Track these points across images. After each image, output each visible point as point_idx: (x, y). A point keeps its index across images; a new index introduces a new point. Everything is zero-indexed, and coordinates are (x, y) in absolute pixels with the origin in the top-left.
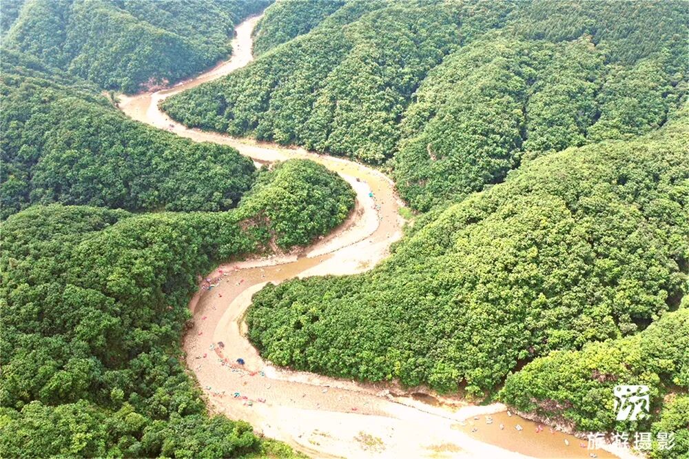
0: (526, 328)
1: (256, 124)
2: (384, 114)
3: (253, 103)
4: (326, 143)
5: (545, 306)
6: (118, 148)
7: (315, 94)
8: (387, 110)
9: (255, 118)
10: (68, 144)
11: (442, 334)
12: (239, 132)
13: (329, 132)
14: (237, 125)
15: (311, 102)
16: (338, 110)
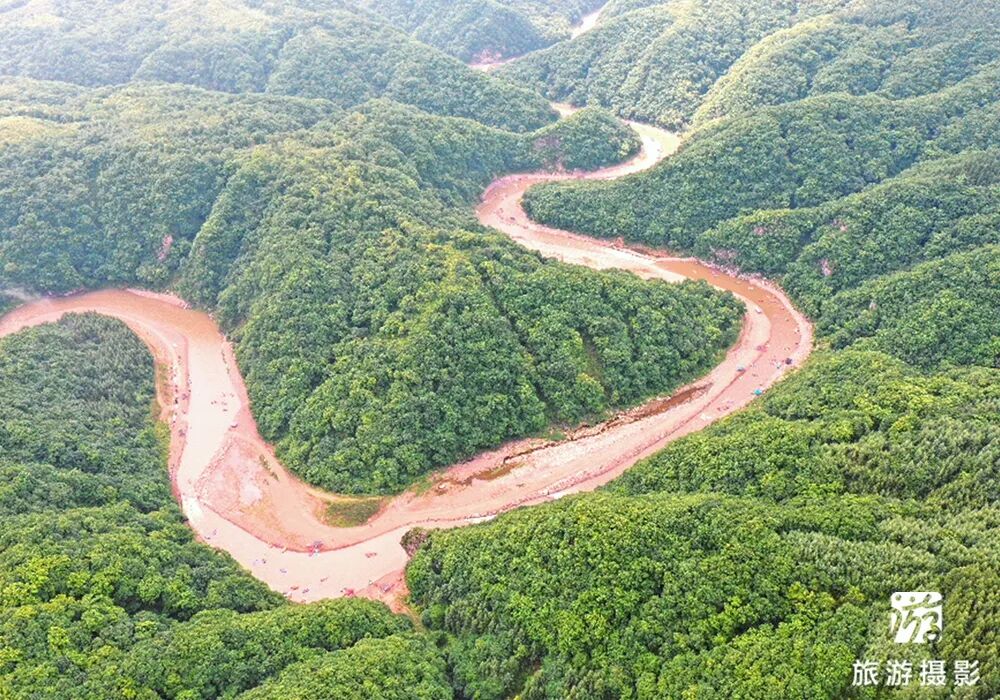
0: (721, 204)
1: (572, 90)
2: (689, 83)
3: (572, 70)
4: (633, 108)
5: (739, 190)
6: (449, 80)
7: (632, 64)
8: (694, 80)
9: (573, 83)
10: (412, 73)
11: (658, 204)
12: (556, 98)
13: (638, 99)
14: (556, 90)
15: (626, 73)
16: (649, 79)
